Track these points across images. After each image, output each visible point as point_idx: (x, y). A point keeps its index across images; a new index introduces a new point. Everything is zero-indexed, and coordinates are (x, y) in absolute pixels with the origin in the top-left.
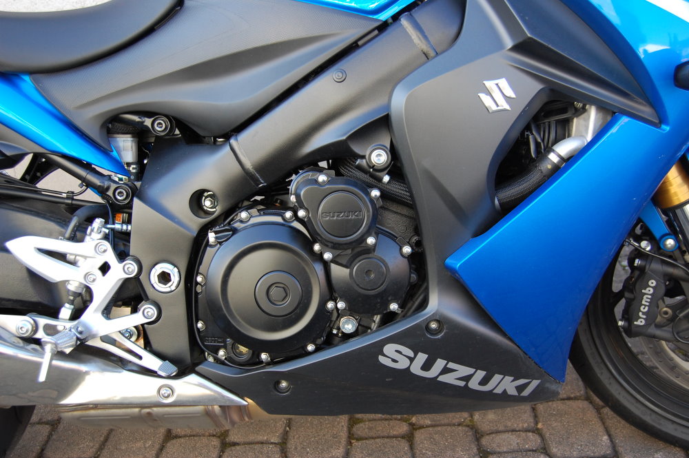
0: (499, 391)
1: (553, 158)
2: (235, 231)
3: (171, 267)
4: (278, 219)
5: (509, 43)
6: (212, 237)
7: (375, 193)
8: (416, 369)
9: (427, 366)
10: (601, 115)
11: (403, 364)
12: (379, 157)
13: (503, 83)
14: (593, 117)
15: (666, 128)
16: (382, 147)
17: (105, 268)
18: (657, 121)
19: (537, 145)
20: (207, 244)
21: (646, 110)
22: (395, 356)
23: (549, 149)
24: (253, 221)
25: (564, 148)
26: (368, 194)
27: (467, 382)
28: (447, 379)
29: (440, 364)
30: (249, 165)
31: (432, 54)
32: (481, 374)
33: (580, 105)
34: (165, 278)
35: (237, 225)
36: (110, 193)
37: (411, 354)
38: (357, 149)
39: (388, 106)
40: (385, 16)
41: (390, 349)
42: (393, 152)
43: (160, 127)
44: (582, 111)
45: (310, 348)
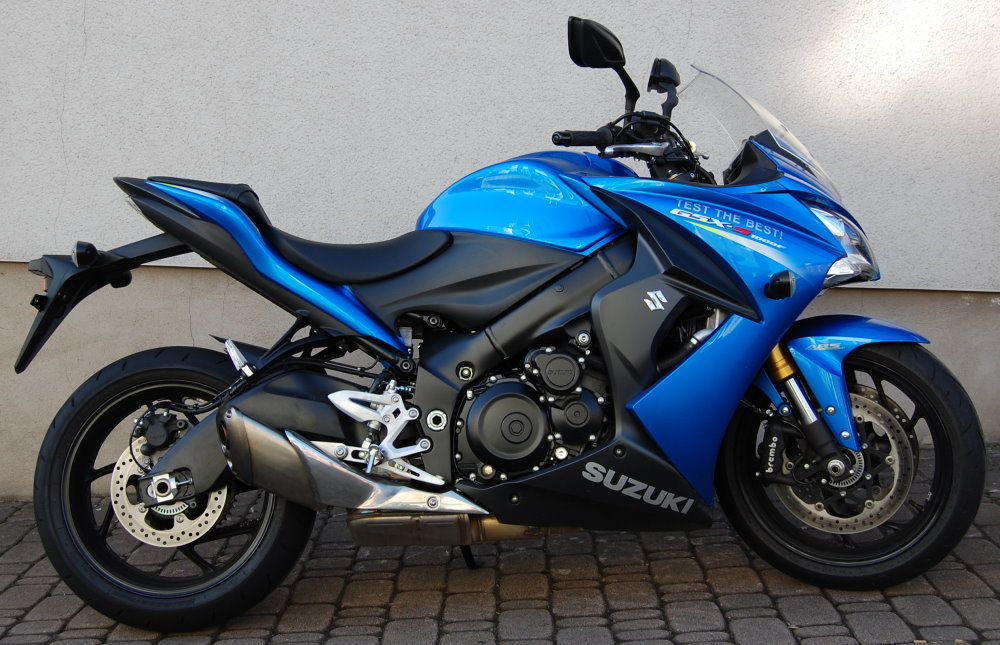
0: (665, 506)
1: (694, 341)
2: (488, 388)
3: (441, 413)
4: (517, 380)
5: (663, 270)
6: (469, 394)
7: (581, 360)
8: (607, 483)
9: (614, 481)
10: (723, 315)
11: (598, 479)
12: (583, 338)
13: (659, 294)
14: (718, 316)
15: (764, 323)
16: (585, 332)
17: (397, 413)
18: (756, 318)
19: (684, 334)
20: (466, 398)
21: (750, 311)
22: (593, 471)
23: (692, 336)
24: (499, 382)
25: (700, 335)
26: (577, 361)
27: (643, 495)
28: (628, 492)
29: (623, 479)
30: (498, 345)
31: (616, 276)
32: (651, 489)
33: (709, 309)
34: (437, 420)
35: (489, 385)
36: (399, 365)
37: (604, 471)
38: (570, 332)
39: (589, 306)
40: (587, 253)
41: (590, 466)
42: (593, 335)
43: (433, 322)
44: (711, 314)
45: (536, 469)
